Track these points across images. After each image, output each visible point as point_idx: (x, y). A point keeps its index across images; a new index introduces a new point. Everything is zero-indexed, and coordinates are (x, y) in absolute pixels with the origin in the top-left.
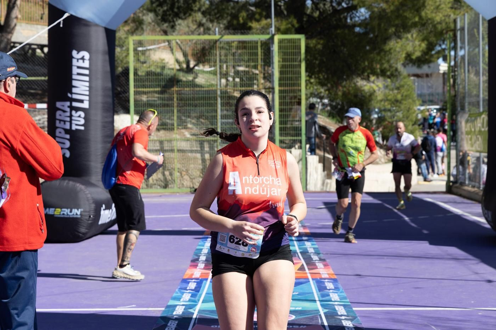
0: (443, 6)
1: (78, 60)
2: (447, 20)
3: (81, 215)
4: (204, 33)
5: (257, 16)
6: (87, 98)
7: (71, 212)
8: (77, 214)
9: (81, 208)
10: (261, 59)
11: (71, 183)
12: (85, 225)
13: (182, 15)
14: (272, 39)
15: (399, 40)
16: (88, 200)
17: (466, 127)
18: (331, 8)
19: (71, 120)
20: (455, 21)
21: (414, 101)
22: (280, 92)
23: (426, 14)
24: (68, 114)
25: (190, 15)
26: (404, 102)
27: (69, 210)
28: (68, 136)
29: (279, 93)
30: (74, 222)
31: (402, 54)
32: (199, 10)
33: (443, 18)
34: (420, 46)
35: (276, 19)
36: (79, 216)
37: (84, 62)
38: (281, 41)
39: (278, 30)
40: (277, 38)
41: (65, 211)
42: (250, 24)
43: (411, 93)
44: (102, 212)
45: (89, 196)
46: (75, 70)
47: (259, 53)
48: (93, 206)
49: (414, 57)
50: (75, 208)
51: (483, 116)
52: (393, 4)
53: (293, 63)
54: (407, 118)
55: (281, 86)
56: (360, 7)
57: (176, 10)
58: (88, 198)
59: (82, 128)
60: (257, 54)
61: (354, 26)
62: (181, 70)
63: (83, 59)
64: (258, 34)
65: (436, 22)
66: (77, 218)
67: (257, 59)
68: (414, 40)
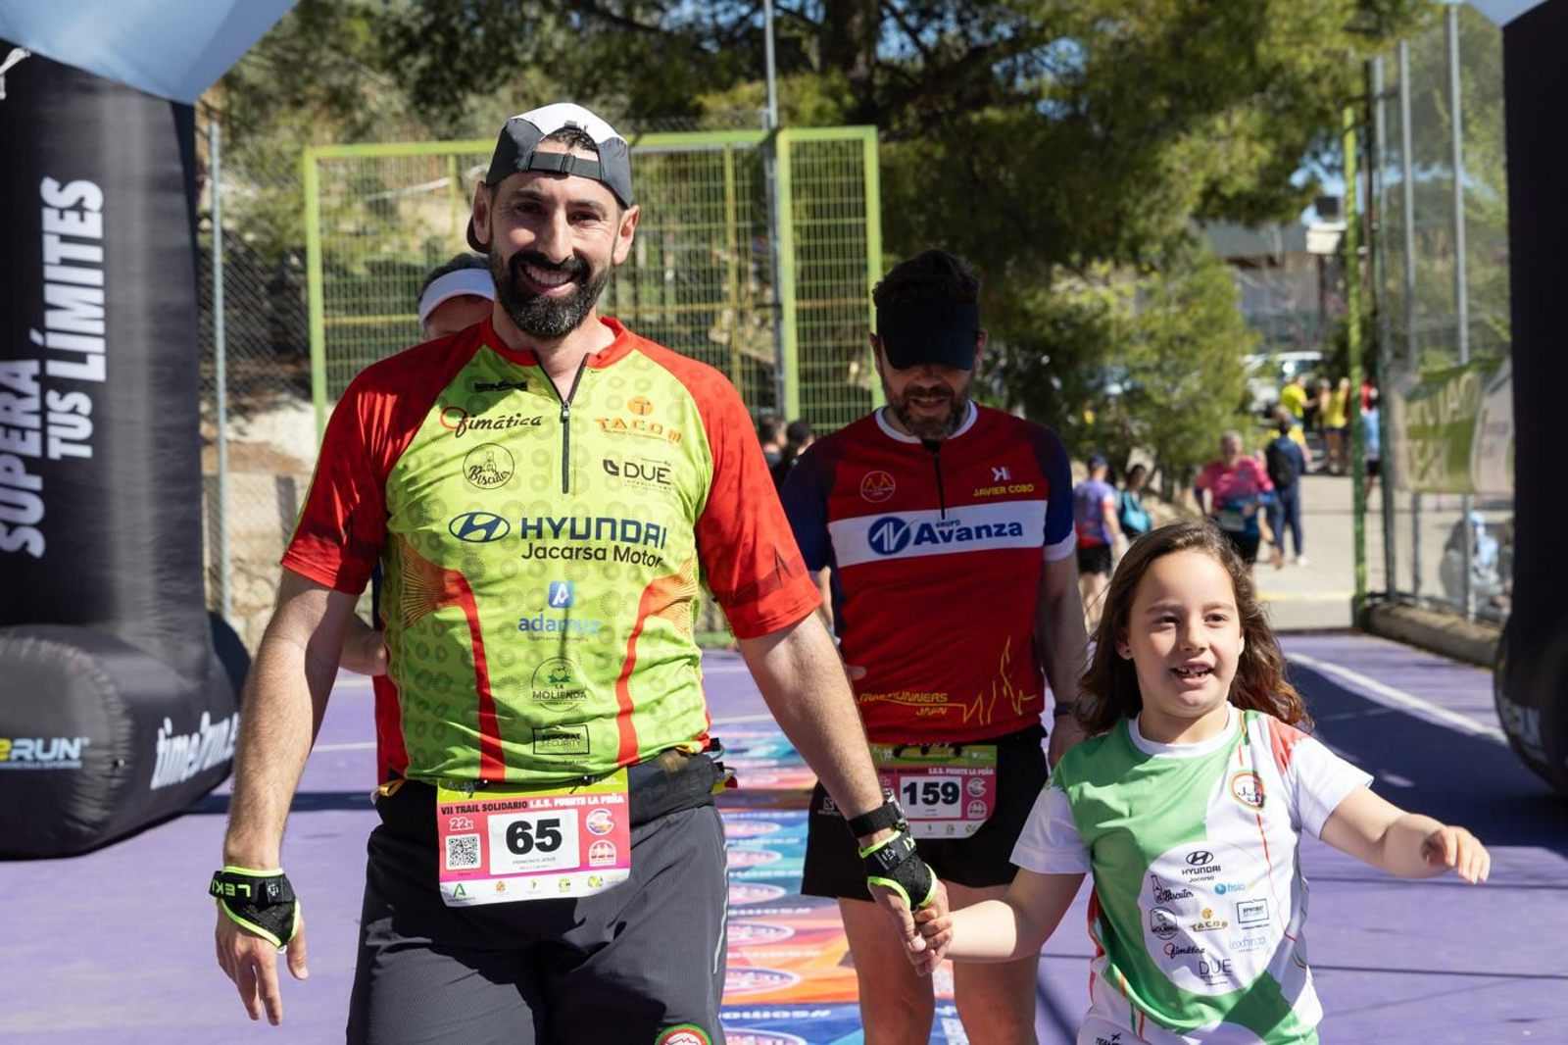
0: (1322, 21)
1: (62, 211)
2: (1337, 70)
3: (82, 758)
5: (722, 73)
6: (98, 345)
7: (47, 749)
8: (67, 757)
9: (81, 736)
10: (737, 210)
11: (46, 646)
12: (100, 796)
13: (480, 80)
14: (770, 143)
15: (1182, 135)
16: (106, 706)
17: (1408, 414)
18: (961, 43)
19: (45, 424)
20: (1367, 70)
21: (1237, 339)
22: (801, 315)
23: (1270, 45)
24: (34, 404)
25: (507, 78)
26: (1205, 341)
27: (40, 743)
28: (36, 482)
29: (798, 320)
30: (57, 784)
31: (1194, 181)
32: (538, 60)
33: (1325, 61)
34: (1252, 155)
35: (781, 81)
36: (76, 765)
37: (82, 219)
38: (799, 150)
39: (791, 115)
40: (785, 140)
41: (24, 748)
42: (700, 98)
43: (1225, 312)
44: (162, 745)
45: (110, 689)
46: (53, 250)
47: (730, 191)
48: (124, 726)
49: (1230, 191)
50: (60, 736)
51: (1468, 376)
52: (1160, 18)
53: (840, 221)
54: (1217, 392)
55: (804, 298)
56: (1056, 37)
57: (461, 65)
58: (104, 697)
59: (85, 452)
60: (721, 194)
61: (1035, 96)
63: (79, 207)
64: (727, 129)
65: (1302, 77)
66: (67, 773)
67: (724, 210)
68: (1235, 135)
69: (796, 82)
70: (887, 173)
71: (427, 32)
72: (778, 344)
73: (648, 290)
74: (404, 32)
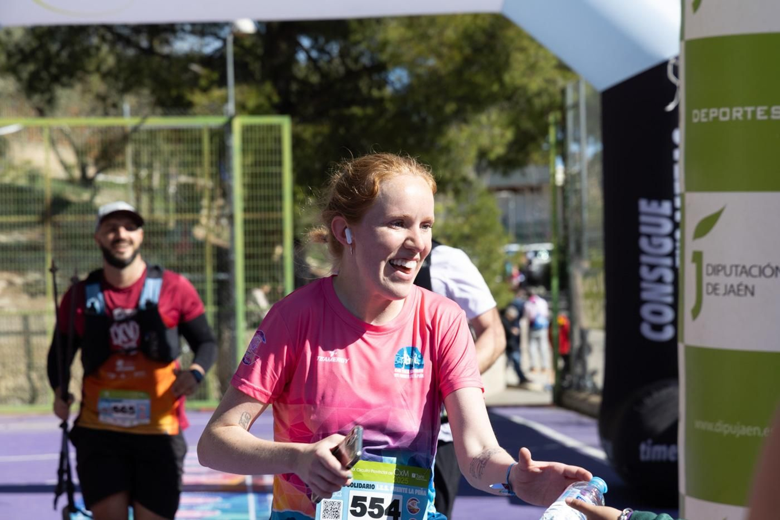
0: (542, 63)
2: (552, 89)
4: (106, 114)
5: (203, 82)
10: (210, 161)
13: (65, 79)
14: (228, 125)
17: (583, 285)
18: (341, 68)
20: (563, 92)
21: (498, 238)
22: (246, 222)
23: (512, 77)
25: (81, 80)
29: (243, 225)
32: (98, 69)
33: (544, 86)
34: (502, 136)
35: (237, 88)
38: (247, 130)
39: (242, 108)
40: (238, 123)
42: (190, 97)
47: (206, 151)
49: (493, 156)
52: (451, 61)
55: (248, 212)
56: (394, 67)
57: (54, 70)
60: (200, 153)
61: (381, 100)
62: (71, 181)
64: (206, 115)
65: (530, 94)
67: (202, 161)
68: (492, 125)
69: (245, 88)
70: (297, 142)
71: (33, 52)
72: (232, 238)
73: (159, 204)
74: (21, 51)
